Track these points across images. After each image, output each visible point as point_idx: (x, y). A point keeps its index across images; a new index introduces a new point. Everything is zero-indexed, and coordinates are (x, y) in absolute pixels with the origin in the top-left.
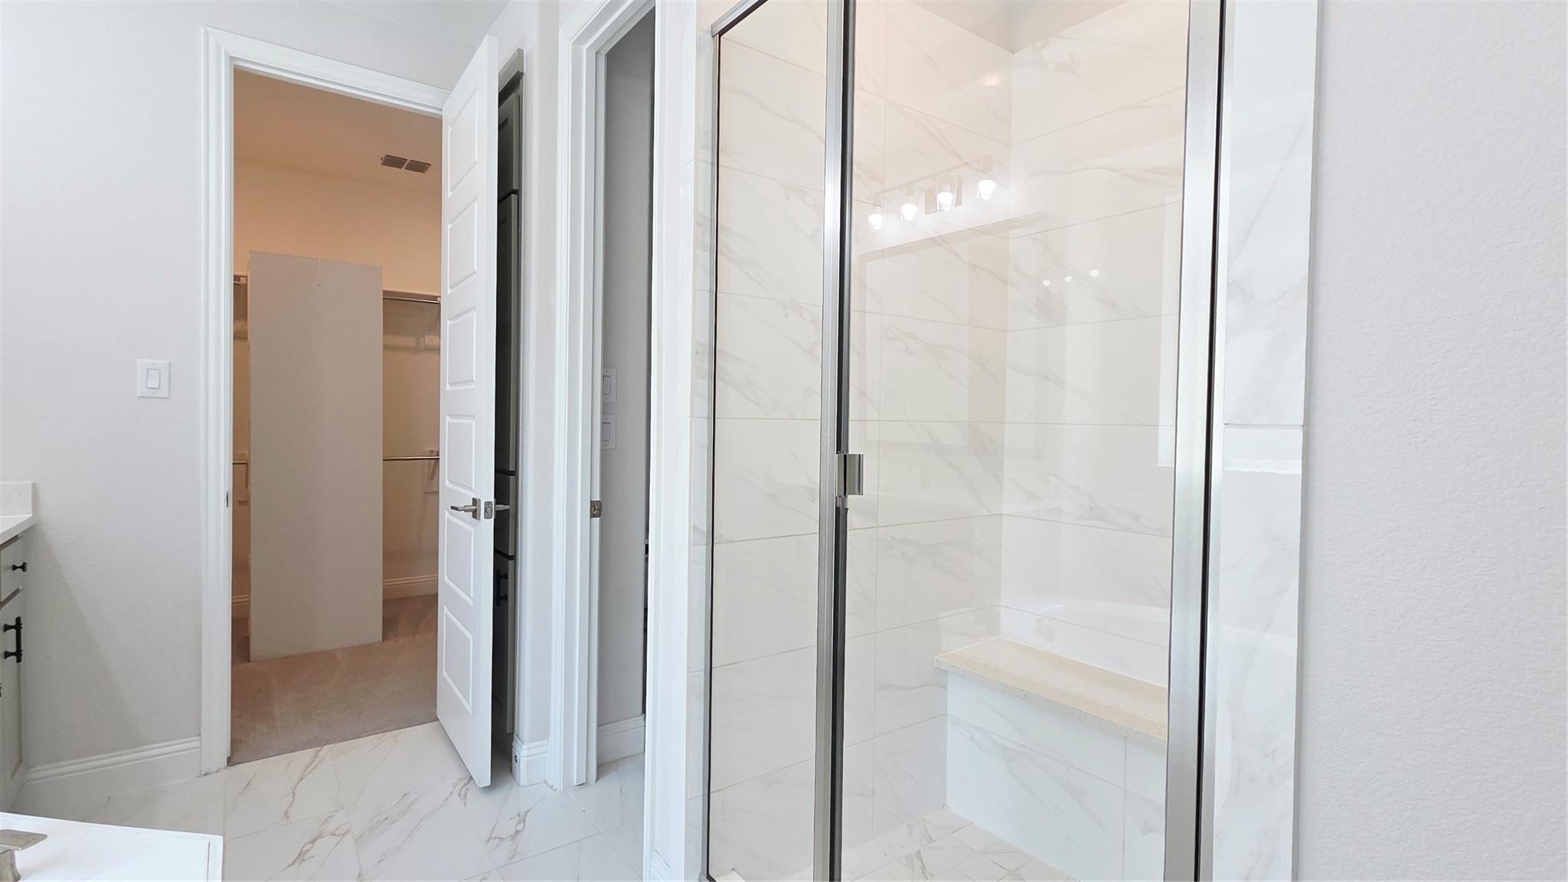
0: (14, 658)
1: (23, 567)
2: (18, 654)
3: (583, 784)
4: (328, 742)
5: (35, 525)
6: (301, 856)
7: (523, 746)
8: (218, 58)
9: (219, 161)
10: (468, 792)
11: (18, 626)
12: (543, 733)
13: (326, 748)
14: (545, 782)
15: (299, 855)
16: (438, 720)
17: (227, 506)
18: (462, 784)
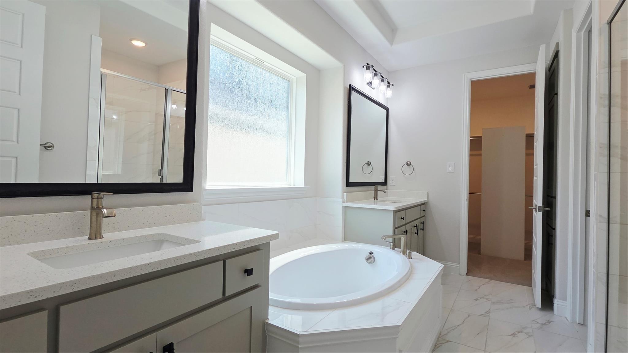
0: (422, 230)
1: (425, 210)
2: (423, 229)
3: (582, 324)
4: (494, 280)
5: (427, 202)
6: (476, 300)
7: (556, 300)
8: (467, 79)
9: (466, 106)
10: (533, 308)
11: (423, 223)
12: (564, 299)
13: (493, 281)
14: (566, 318)
15: (476, 299)
16: (532, 287)
17: (467, 202)
18: (532, 305)
